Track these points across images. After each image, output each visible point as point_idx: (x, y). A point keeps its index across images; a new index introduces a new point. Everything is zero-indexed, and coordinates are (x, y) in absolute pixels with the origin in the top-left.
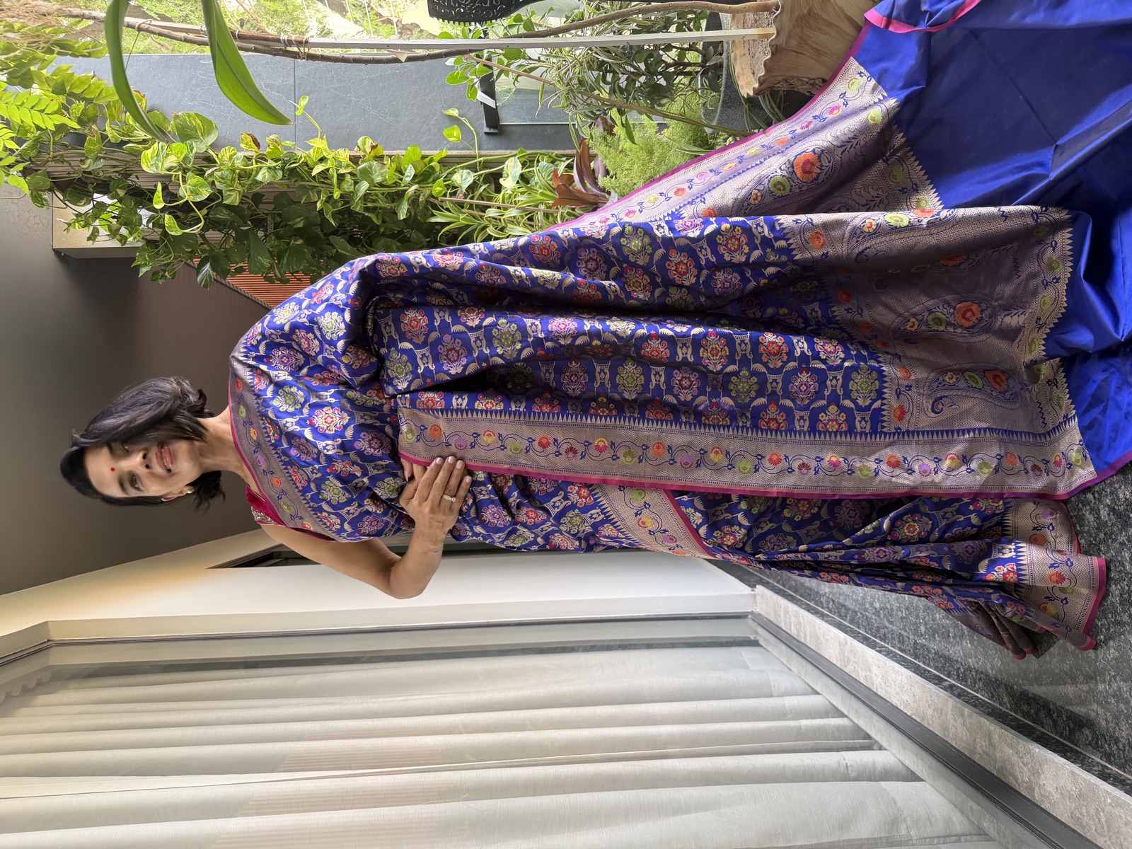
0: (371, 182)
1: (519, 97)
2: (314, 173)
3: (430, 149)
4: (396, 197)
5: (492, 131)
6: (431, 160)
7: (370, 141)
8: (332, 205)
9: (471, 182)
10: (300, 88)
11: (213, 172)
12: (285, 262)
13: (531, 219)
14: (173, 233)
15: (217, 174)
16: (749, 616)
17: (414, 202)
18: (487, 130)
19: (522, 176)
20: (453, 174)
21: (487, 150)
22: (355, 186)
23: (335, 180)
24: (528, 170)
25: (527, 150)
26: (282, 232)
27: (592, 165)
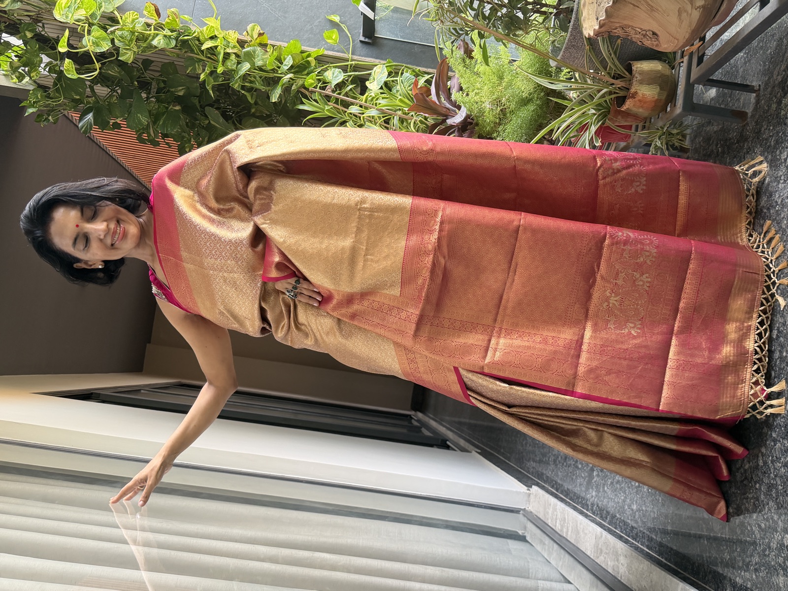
0: (252, 64)
1: (395, 15)
2: (204, 47)
3: (309, 46)
4: (271, 82)
5: (367, 40)
6: (309, 56)
7: (259, 28)
8: (214, 79)
9: (340, 80)
11: (113, 32)
12: (161, 123)
13: (387, 122)
14: (69, 76)
15: (118, 33)
17: (287, 89)
18: (362, 39)
19: (386, 84)
20: (326, 71)
21: (359, 56)
22: (237, 65)
23: (221, 57)
24: (392, 79)
25: (394, 62)
26: (163, 97)
27: (449, 83)
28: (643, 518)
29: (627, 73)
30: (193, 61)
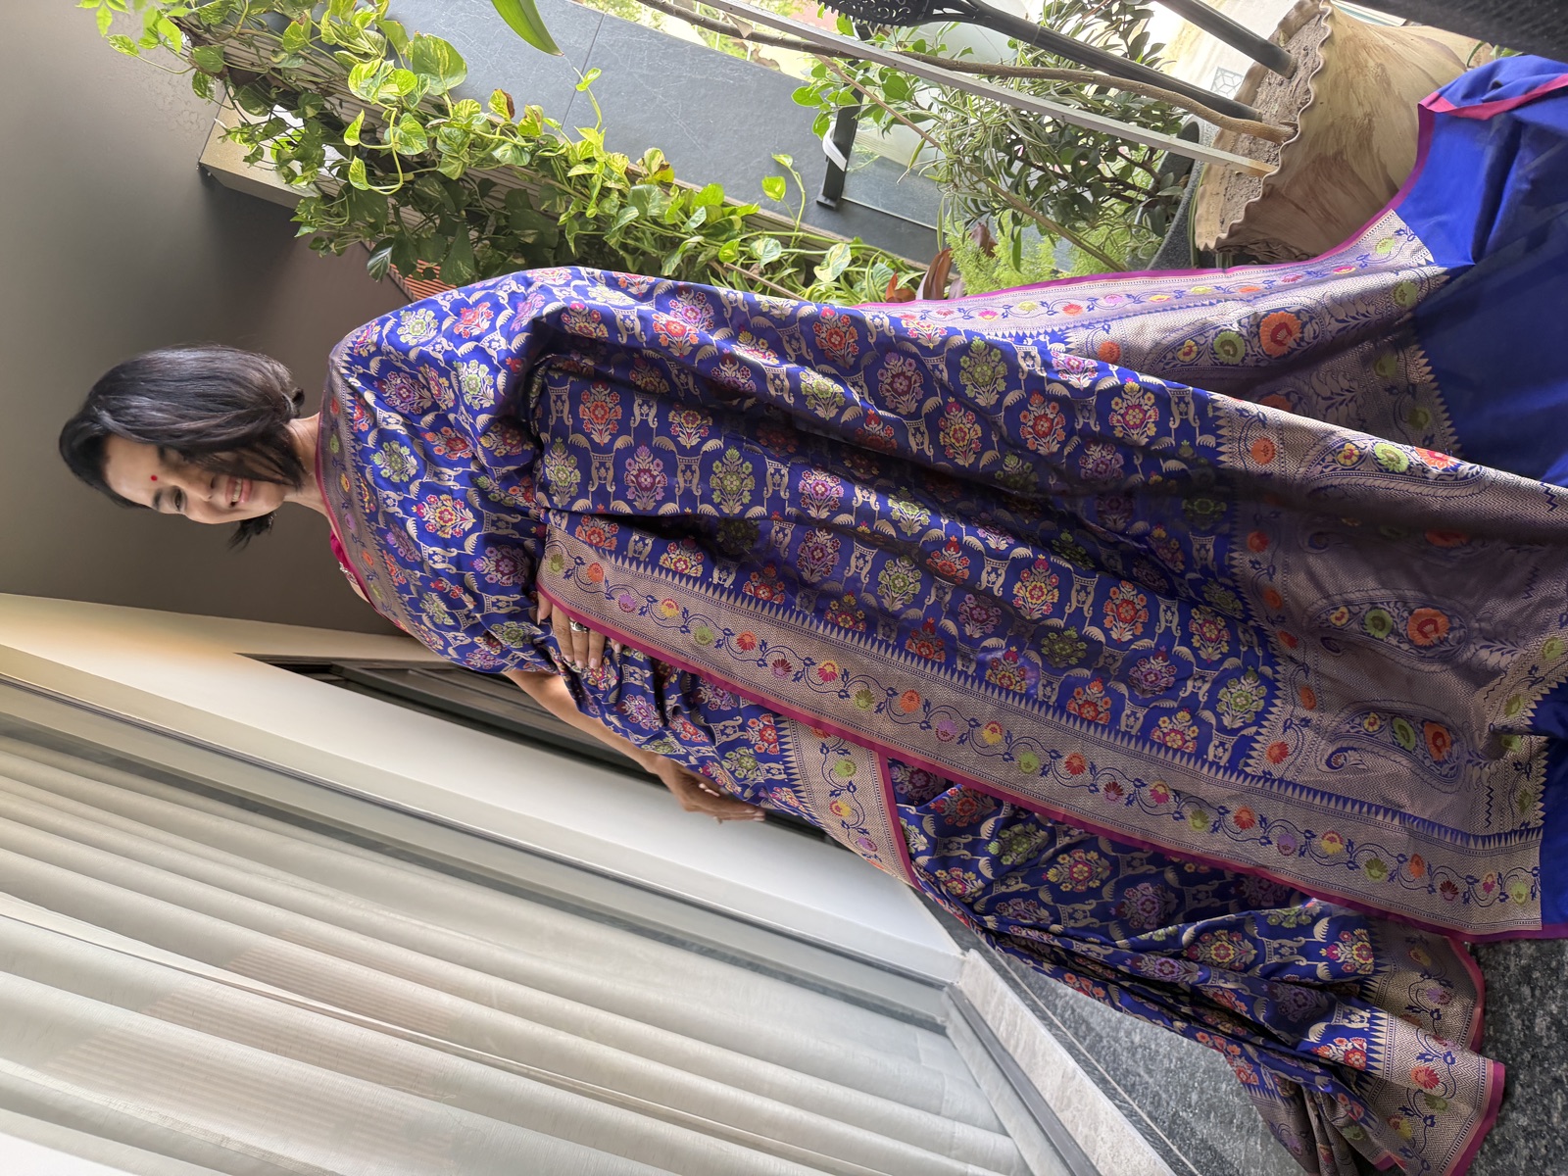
0: (643, 212)
1: (879, 170)
2: (572, 173)
3: (736, 198)
4: (668, 245)
5: (828, 202)
6: (733, 212)
7: (662, 157)
8: (579, 225)
9: (775, 258)
10: (595, 59)
11: (436, 128)
14: (355, 185)
15: (444, 130)
16: (946, 989)
17: (690, 260)
18: (822, 199)
19: (846, 275)
20: (755, 240)
21: (813, 225)
22: (619, 210)
23: (595, 193)
24: (857, 269)
25: (865, 242)
27: (947, 290)
30: (554, 192)
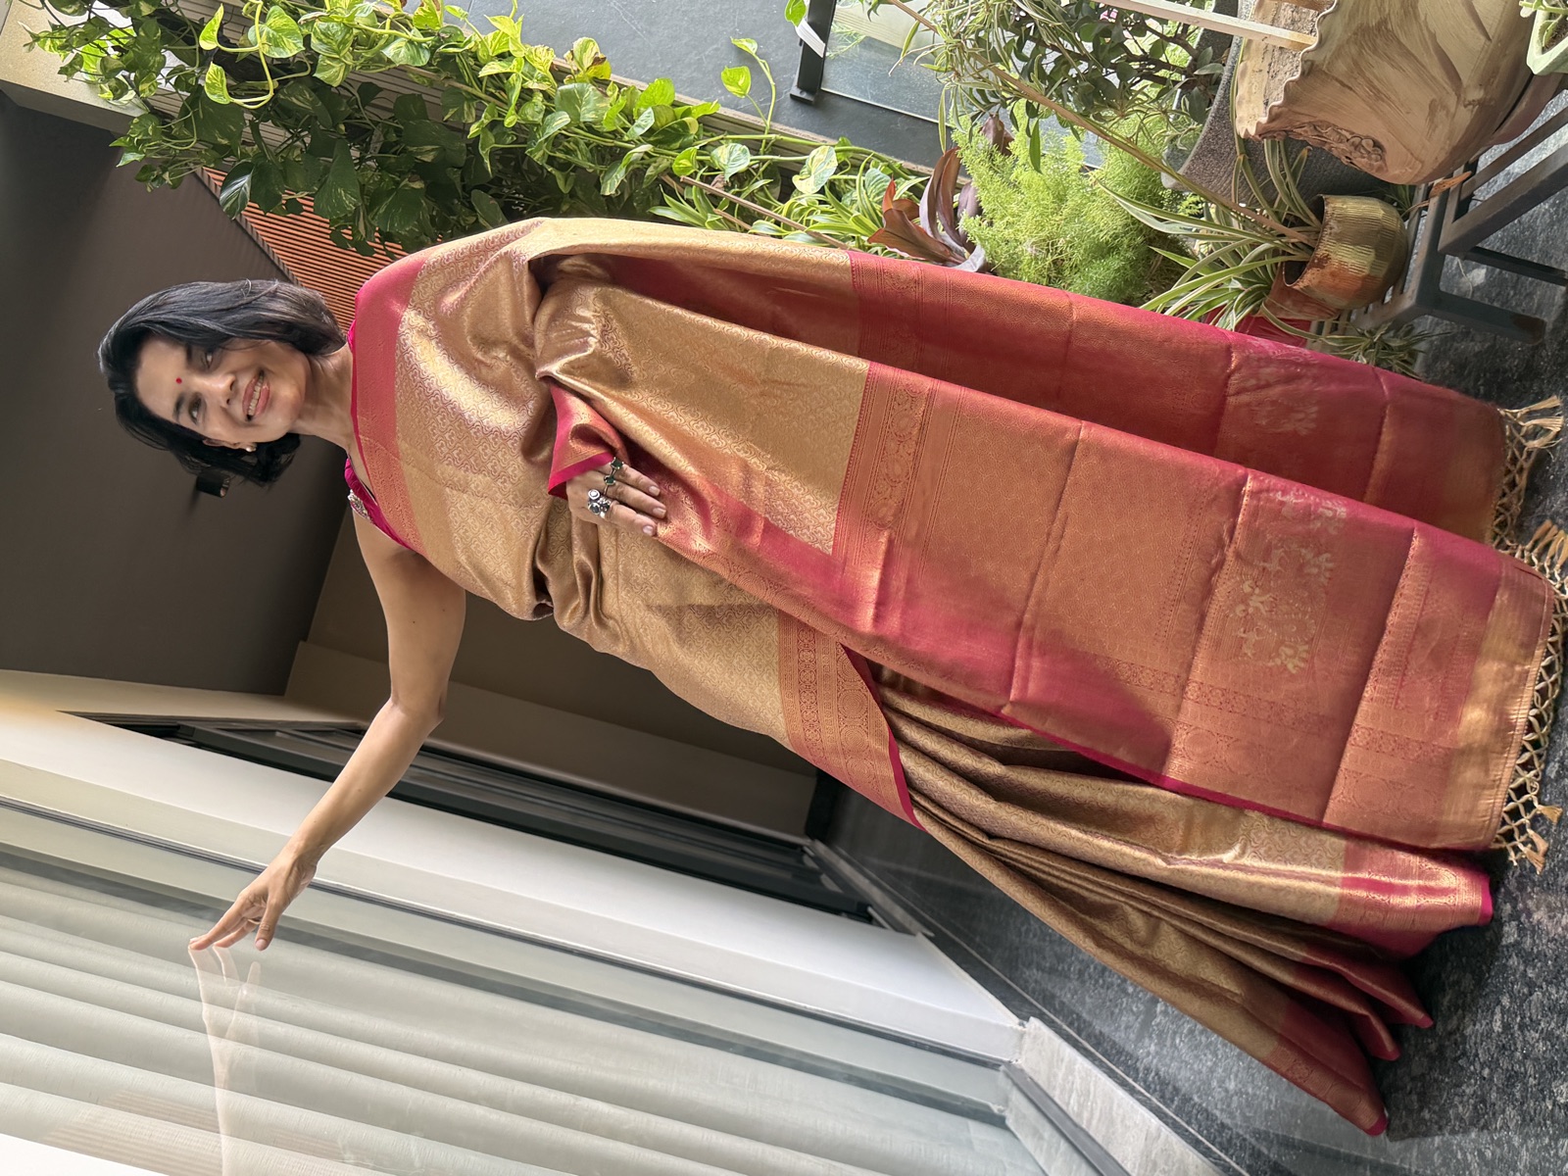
0: (575, 116)
1: (866, 54)
2: (484, 73)
3: (690, 95)
4: (608, 157)
5: (804, 96)
6: (687, 113)
7: (596, 48)
8: (495, 137)
9: (743, 168)
11: (309, 23)
12: (381, 211)
14: (213, 98)
15: (320, 25)
16: (1001, 1068)
17: (636, 174)
18: (796, 92)
19: (832, 184)
20: (716, 147)
21: (786, 124)
22: (545, 116)
23: (515, 96)
24: (845, 177)
25: (853, 144)
26: (393, 161)
27: (956, 198)
28: (1246, 1110)
29: (1313, 217)
30: (460, 98)
